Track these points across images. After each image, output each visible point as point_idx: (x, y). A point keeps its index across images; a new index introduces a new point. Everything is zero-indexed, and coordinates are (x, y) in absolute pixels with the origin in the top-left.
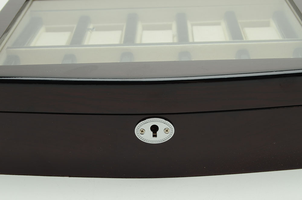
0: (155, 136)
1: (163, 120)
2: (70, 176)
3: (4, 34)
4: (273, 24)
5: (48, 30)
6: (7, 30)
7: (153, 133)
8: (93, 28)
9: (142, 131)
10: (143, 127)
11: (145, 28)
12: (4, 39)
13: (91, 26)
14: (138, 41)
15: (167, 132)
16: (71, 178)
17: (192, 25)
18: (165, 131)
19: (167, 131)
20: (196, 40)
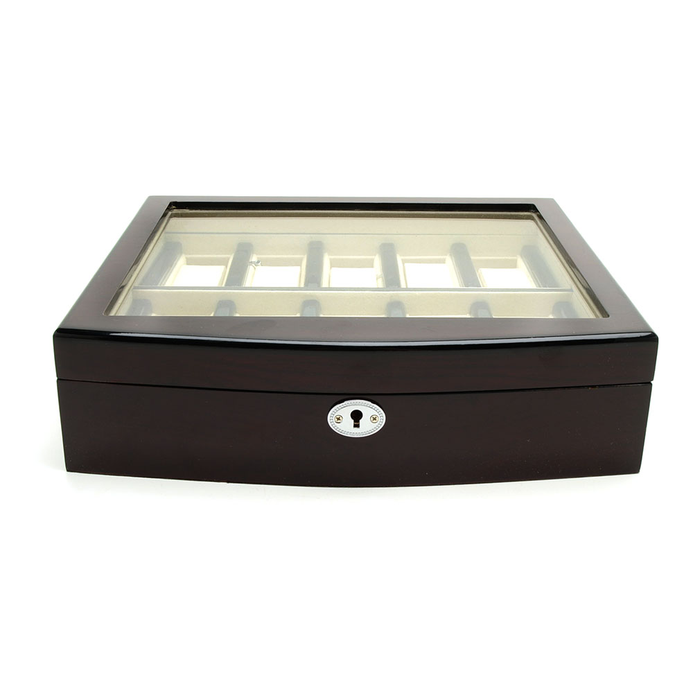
0: (357, 426)
1: (370, 403)
2: (228, 482)
3: (134, 265)
4: (521, 263)
5: (189, 262)
6: (137, 261)
7: (355, 422)
8: (258, 262)
9: (338, 419)
10: (339, 413)
11: (334, 264)
12: (132, 276)
13: (254, 258)
14: (325, 284)
15: (375, 421)
16: (230, 484)
17: (404, 261)
18: (372, 419)
19: (375, 419)
20: (409, 287)
